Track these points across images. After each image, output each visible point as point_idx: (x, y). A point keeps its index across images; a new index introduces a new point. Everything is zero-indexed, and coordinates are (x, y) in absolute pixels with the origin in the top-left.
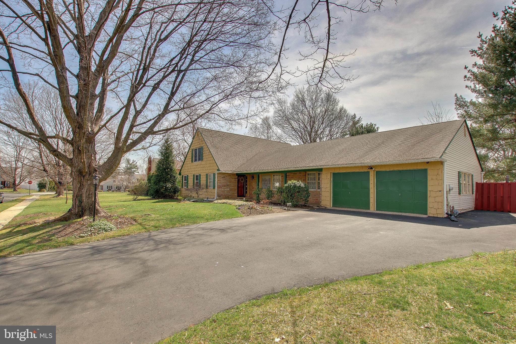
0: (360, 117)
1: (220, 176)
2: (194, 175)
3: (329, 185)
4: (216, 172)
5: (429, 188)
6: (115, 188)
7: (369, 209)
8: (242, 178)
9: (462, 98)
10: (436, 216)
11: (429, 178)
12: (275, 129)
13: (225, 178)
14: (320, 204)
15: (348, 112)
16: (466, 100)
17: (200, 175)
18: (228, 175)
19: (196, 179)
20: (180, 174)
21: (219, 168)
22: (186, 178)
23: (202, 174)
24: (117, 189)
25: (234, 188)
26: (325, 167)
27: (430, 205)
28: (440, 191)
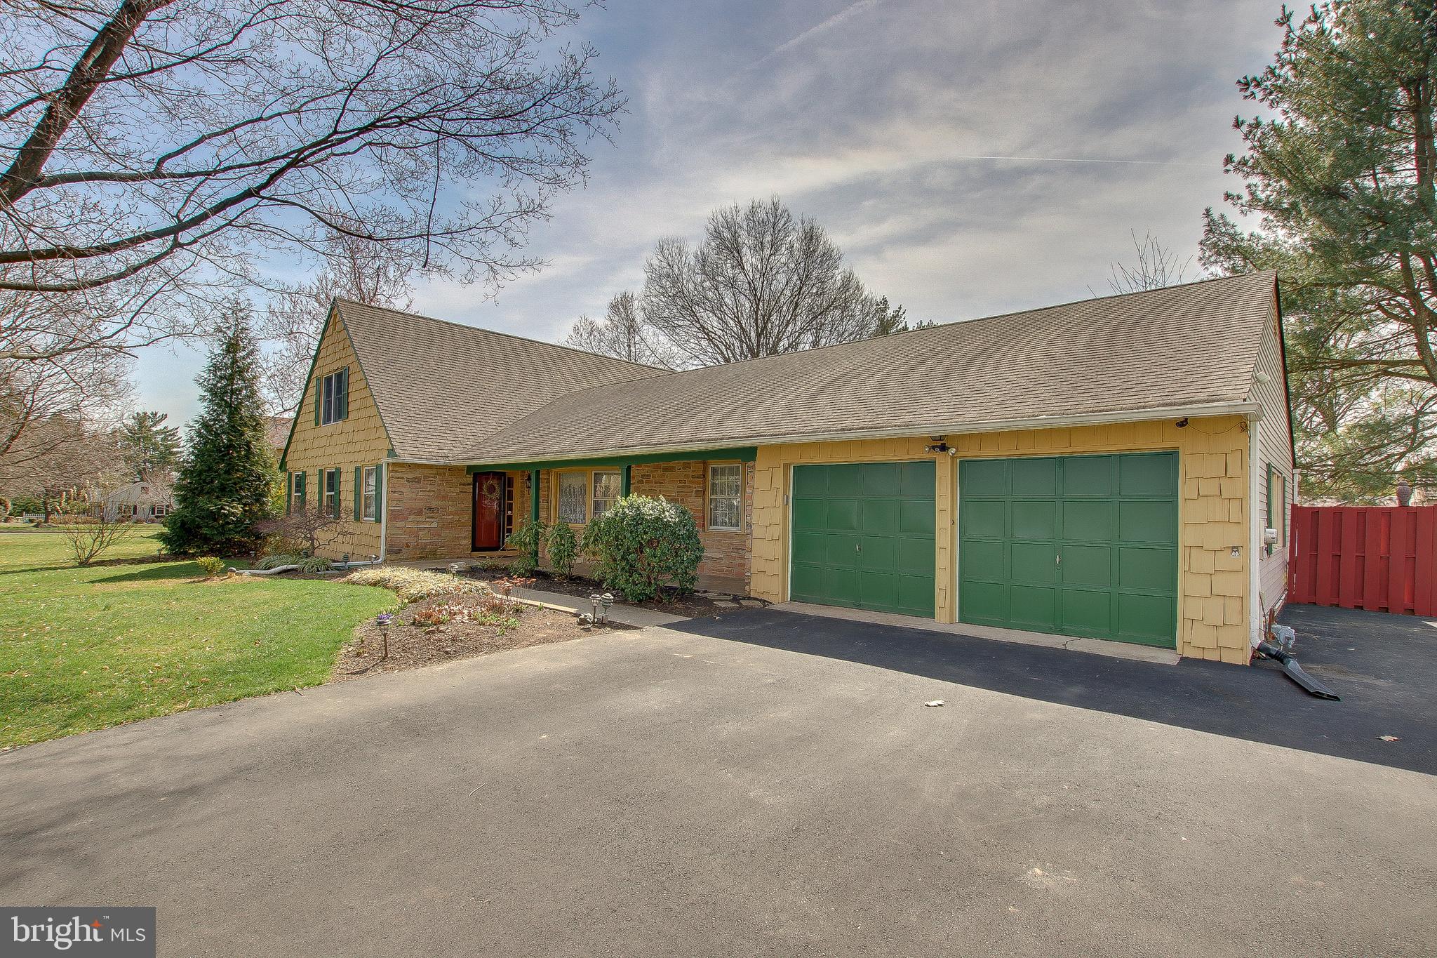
0: (900, 308)
1: (399, 475)
2: (321, 471)
3: (779, 513)
4: (385, 460)
5: (1186, 536)
6: (147, 511)
7: (932, 615)
8: (490, 482)
9: (1226, 224)
10: (1212, 656)
11: (1185, 489)
12: (650, 334)
13: (419, 482)
14: (747, 588)
15: (866, 293)
16: (1239, 230)
17: (339, 471)
18: (434, 471)
19: (329, 485)
20: (283, 466)
21: (392, 445)
22: (301, 483)
23: (344, 469)
24: (153, 513)
25: (457, 518)
26: (765, 441)
27: (1186, 608)
28: (1235, 549)
